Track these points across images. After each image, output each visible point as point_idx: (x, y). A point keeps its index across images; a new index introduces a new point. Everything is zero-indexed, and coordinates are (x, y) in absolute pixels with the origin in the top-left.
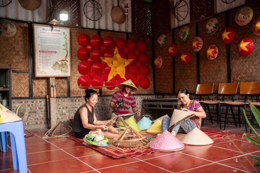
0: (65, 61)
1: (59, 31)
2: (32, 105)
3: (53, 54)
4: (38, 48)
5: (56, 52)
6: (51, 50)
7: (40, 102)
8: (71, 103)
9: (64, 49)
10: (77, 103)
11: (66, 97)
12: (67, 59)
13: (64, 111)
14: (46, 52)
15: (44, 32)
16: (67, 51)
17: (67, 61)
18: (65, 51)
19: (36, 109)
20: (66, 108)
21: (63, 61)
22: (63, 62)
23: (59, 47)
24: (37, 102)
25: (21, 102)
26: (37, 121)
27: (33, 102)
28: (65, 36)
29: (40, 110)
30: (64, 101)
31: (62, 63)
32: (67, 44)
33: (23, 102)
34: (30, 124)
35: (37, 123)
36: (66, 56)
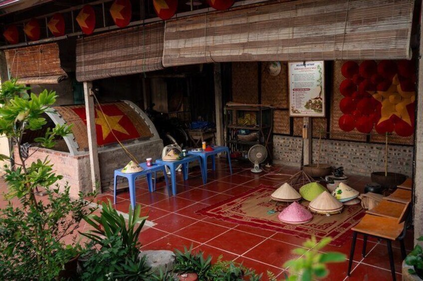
0: (319, 99)
1: (313, 64)
2: (293, 143)
3: (306, 92)
4: (292, 86)
5: (309, 89)
6: (304, 88)
7: (300, 141)
8: (330, 146)
9: (318, 86)
10: (337, 148)
11: (325, 139)
12: (321, 97)
13: (323, 154)
14: (299, 90)
15: (298, 69)
16: (321, 87)
17: (321, 99)
18: (319, 88)
19: (296, 147)
20: (326, 150)
21: (316, 98)
22: (317, 100)
23: (312, 83)
24: (297, 141)
25: (284, 139)
26: (297, 159)
27: (293, 140)
28: (319, 69)
29: (299, 149)
30: (323, 143)
31: (315, 101)
32: (321, 79)
33: (286, 139)
34: (291, 161)
35: (297, 161)
36: (320, 94)
